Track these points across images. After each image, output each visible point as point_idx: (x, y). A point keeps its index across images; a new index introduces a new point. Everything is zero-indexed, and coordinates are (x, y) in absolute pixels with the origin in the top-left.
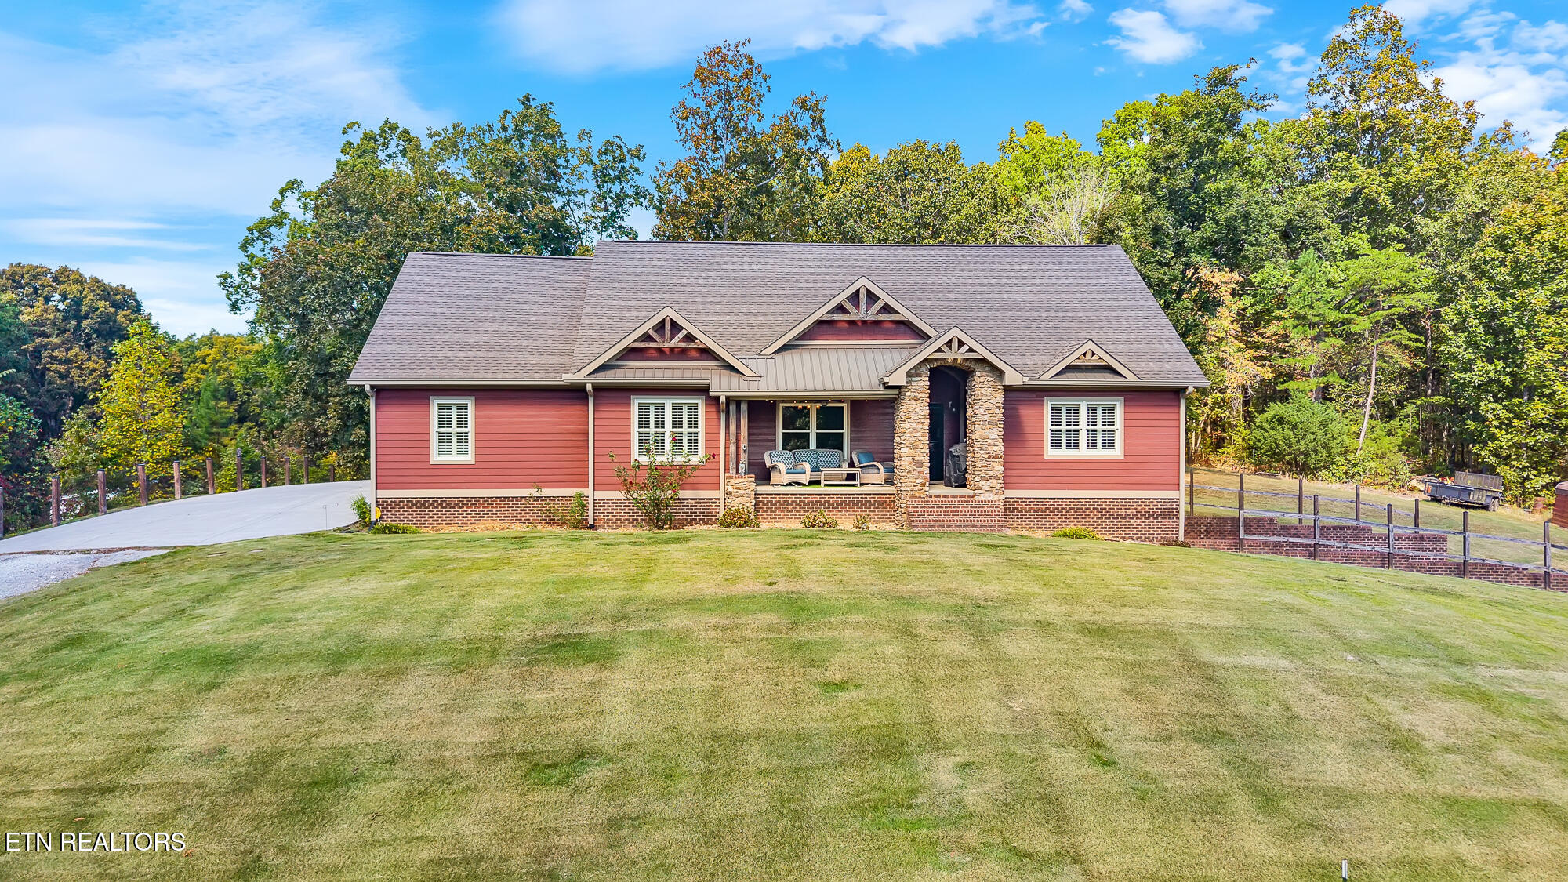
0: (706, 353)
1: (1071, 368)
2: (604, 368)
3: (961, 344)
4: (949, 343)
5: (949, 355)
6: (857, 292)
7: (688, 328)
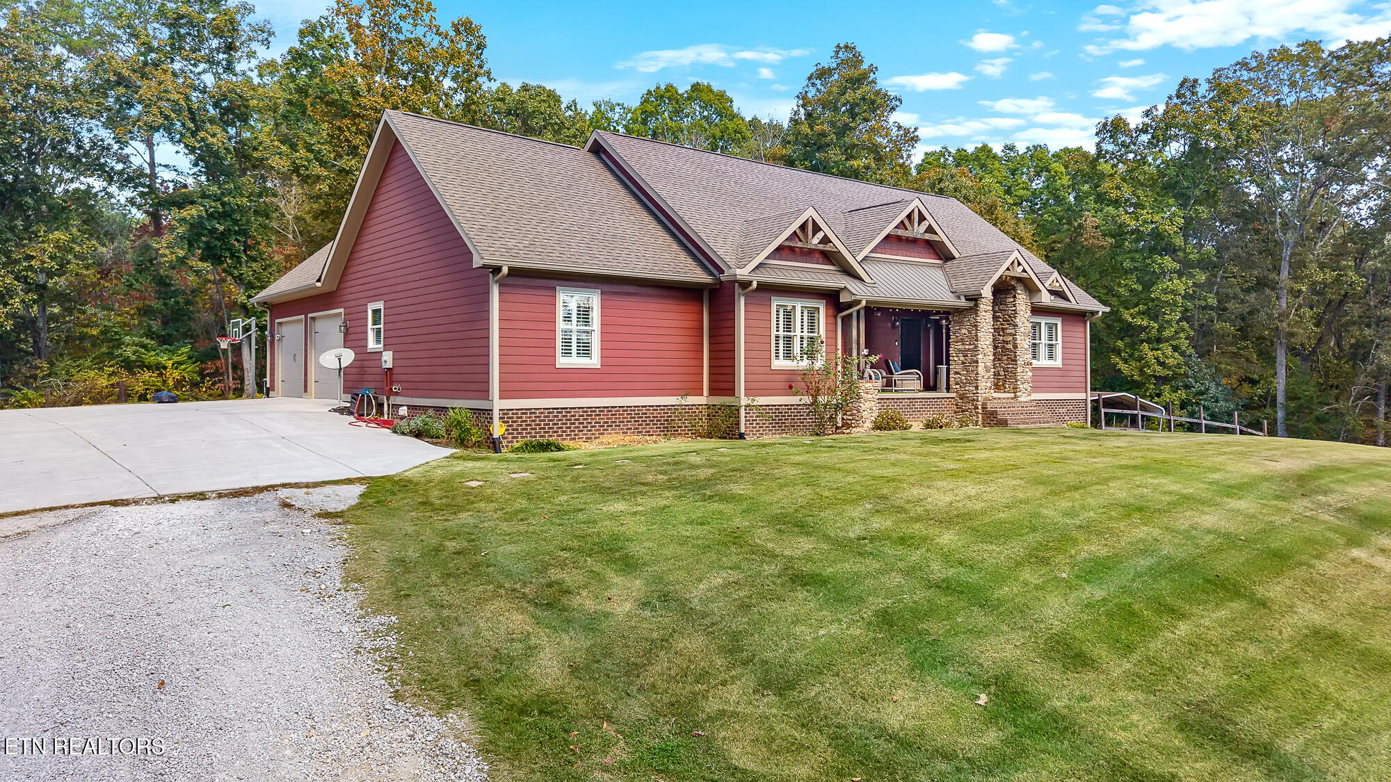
3: (1019, 264)
4: (1013, 264)
5: (1012, 274)
6: (912, 212)
7: (826, 230)
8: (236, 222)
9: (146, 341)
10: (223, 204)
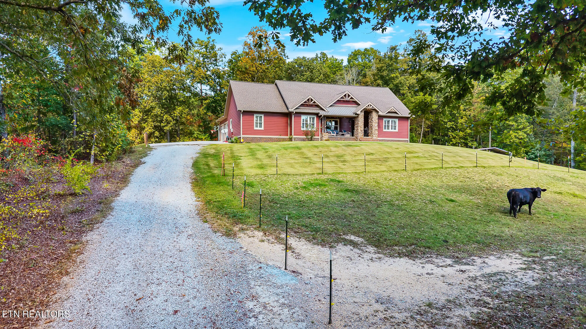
0: (318, 106)
1: (389, 112)
2: (297, 108)
3: (371, 106)
4: (369, 105)
5: (368, 108)
6: (346, 94)
7: (314, 100)
8: (218, 103)
9: (199, 133)
10: (214, 99)
